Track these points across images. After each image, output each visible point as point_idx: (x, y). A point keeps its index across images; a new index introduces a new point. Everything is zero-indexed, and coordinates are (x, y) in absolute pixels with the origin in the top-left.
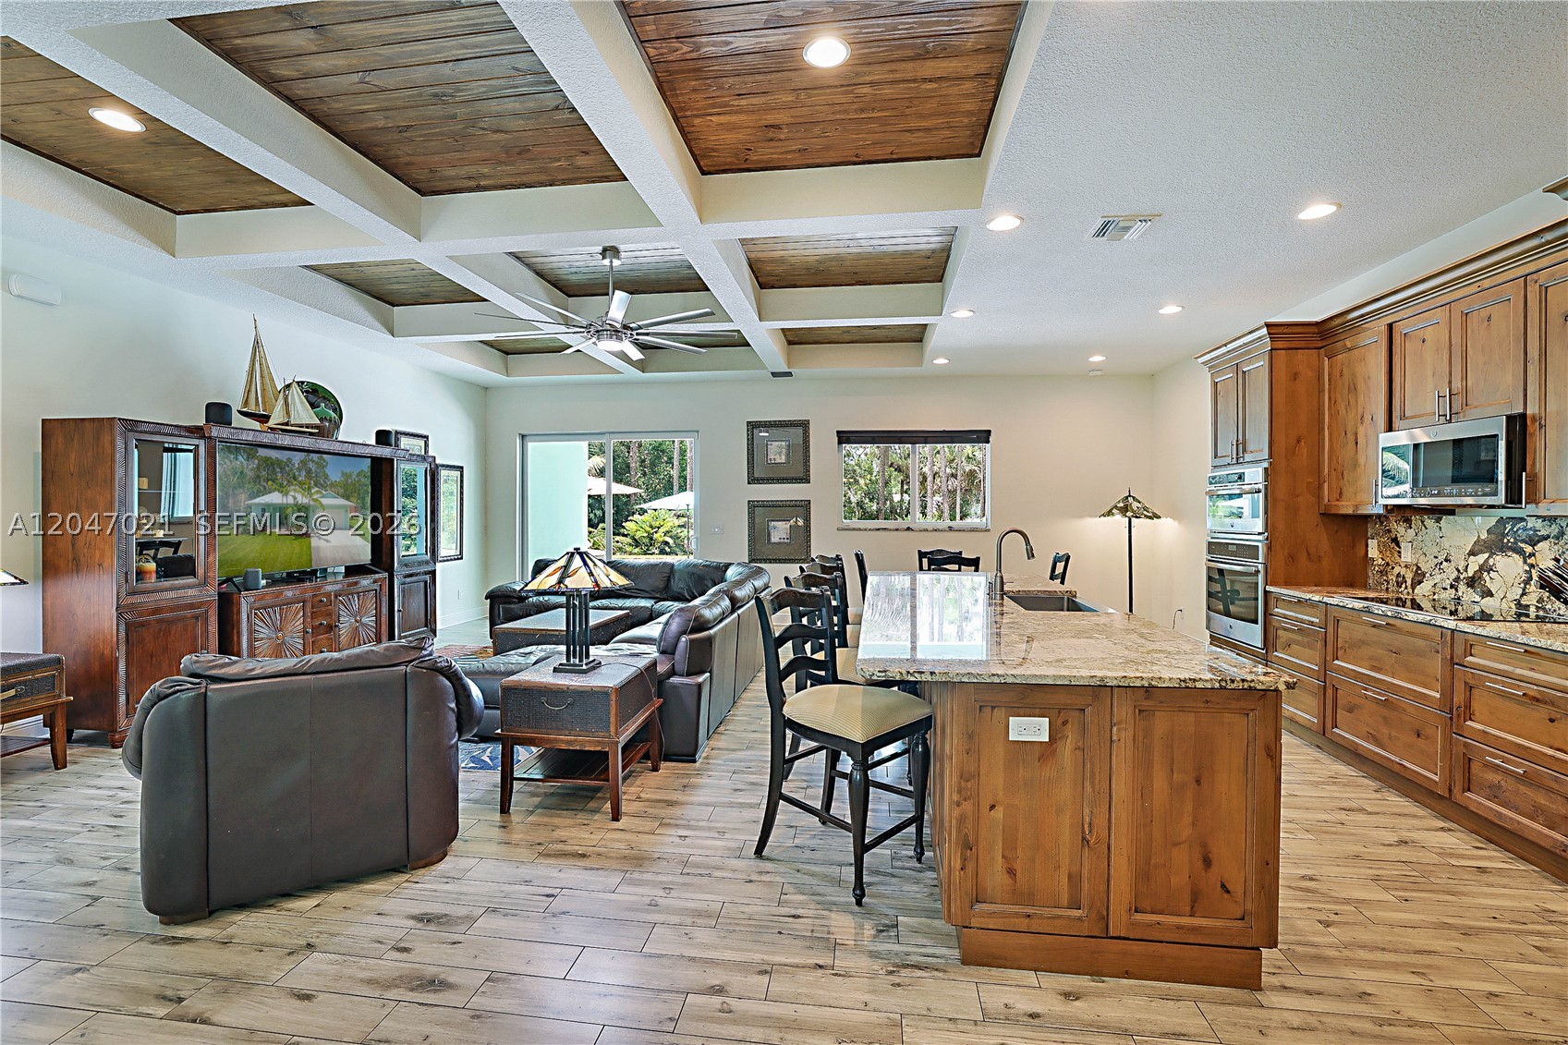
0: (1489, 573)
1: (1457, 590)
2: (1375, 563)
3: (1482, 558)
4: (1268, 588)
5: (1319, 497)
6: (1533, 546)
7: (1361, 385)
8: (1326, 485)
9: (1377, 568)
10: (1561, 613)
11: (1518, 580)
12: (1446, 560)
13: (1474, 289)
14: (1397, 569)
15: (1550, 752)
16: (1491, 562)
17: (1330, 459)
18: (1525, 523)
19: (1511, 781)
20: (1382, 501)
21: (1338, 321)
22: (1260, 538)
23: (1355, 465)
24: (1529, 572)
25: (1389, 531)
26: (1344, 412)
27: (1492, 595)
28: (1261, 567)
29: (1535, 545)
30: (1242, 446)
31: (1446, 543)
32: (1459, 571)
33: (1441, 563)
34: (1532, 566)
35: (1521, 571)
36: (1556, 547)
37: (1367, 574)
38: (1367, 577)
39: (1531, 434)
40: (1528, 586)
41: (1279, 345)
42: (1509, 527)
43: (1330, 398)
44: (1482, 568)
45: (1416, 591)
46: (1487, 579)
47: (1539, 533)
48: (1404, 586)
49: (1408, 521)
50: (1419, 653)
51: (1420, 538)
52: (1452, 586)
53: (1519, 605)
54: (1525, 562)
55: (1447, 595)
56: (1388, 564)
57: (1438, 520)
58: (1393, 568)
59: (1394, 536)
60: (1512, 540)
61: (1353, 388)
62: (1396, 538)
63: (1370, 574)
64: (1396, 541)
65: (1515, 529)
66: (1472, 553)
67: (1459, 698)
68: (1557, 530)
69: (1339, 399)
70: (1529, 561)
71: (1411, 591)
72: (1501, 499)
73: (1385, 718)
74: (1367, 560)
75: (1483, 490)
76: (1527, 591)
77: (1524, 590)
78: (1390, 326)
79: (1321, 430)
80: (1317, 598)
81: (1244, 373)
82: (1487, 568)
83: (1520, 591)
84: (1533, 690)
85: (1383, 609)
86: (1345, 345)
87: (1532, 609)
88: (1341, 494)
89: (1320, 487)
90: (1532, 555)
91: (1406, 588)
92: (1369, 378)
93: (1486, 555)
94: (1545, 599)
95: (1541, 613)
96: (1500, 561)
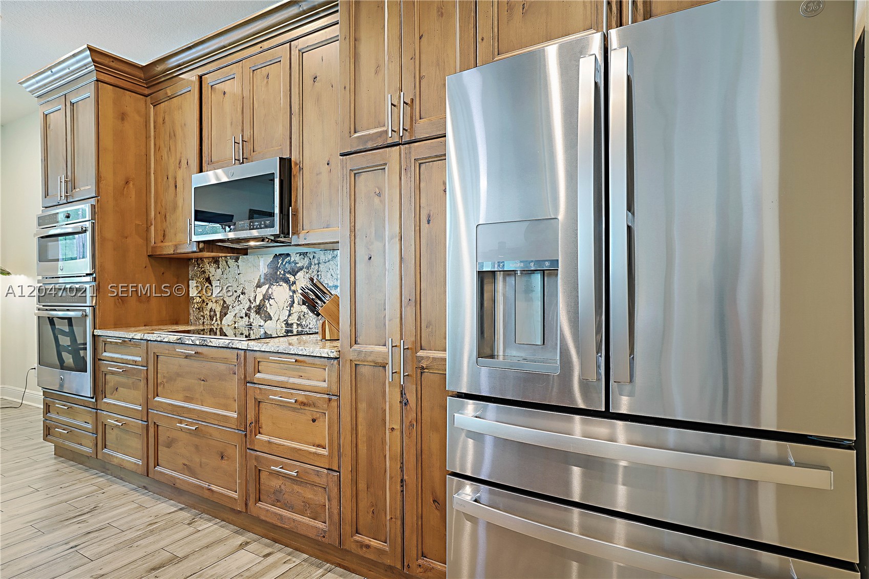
0: (269, 301)
1: (249, 317)
2: (195, 301)
3: (264, 289)
4: (97, 332)
5: (147, 240)
6: (294, 276)
7: (179, 132)
8: (153, 228)
9: (196, 305)
10: (311, 327)
11: (287, 304)
12: (242, 294)
13: (257, 49)
14: (210, 305)
15: (313, 449)
16: (270, 291)
17: (156, 202)
18: (289, 258)
19: (288, 483)
20: (195, 238)
21: (160, 68)
22: (88, 279)
23: (175, 207)
24: (292, 297)
25: (204, 272)
26: (166, 156)
27: (270, 318)
28: (89, 311)
29: (296, 274)
30: (71, 184)
31: (242, 279)
32: (250, 300)
33: (239, 296)
34: (294, 292)
35: (288, 297)
36: (307, 275)
37: (189, 311)
38: (189, 314)
39: (294, 176)
40: (292, 308)
41: (103, 77)
42: (280, 261)
43: (155, 145)
44: (264, 297)
45: (223, 322)
46: (268, 305)
47: (298, 265)
48: (215, 319)
49: (216, 261)
50: (221, 377)
51: (225, 276)
52: (246, 315)
53: (287, 324)
54: (290, 289)
55: (244, 323)
56: (203, 301)
57: (237, 260)
58: (207, 304)
59: (207, 277)
60: (282, 272)
61: (173, 135)
62: (209, 277)
63: (191, 311)
64: (208, 280)
65: (284, 264)
66: (258, 285)
67: (251, 417)
68: (307, 262)
69: (162, 145)
70: (293, 288)
71: (219, 322)
72: (276, 230)
73: (197, 447)
74: (188, 299)
75: (265, 223)
76: (292, 312)
77: (290, 311)
78: (200, 77)
79: (148, 174)
80: (138, 336)
81: (72, 104)
82: (267, 297)
83: (288, 314)
84: (301, 396)
85: (193, 338)
86: (166, 93)
87: (295, 326)
88: (164, 236)
89: (148, 230)
90: (294, 283)
91: (216, 321)
92: (185, 125)
93: (267, 286)
94: (302, 317)
95: (300, 329)
96: (275, 290)
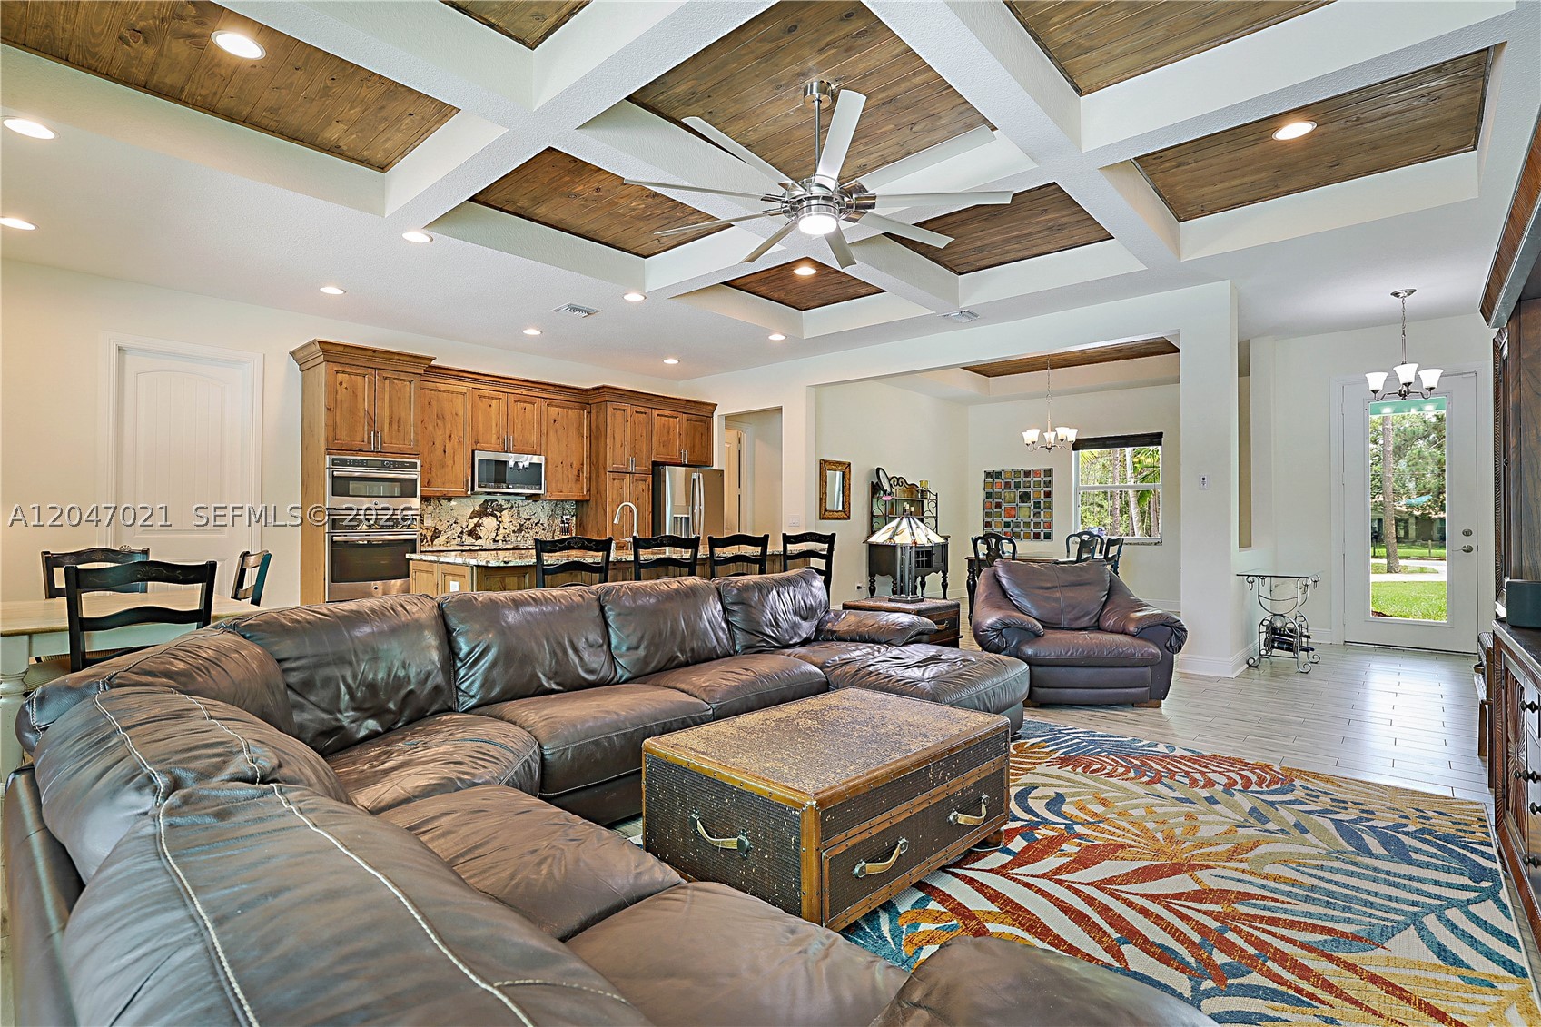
0: (479, 528)
3: (476, 520)
6: (501, 513)
7: (449, 417)
11: (494, 529)
12: (455, 523)
13: (520, 392)
16: (481, 522)
18: (497, 502)
21: (437, 370)
24: (499, 525)
27: (481, 538)
30: (381, 439)
31: (455, 513)
32: (462, 527)
33: (452, 524)
34: (500, 522)
35: (495, 525)
42: (490, 504)
44: (476, 525)
47: (503, 507)
49: (428, 501)
51: (437, 511)
52: (459, 537)
54: (497, 520)
55: (456, 542)
60: (491, 511)
61: (441, 416)
65: (493, 505)
66: (471, 518)
70: (499, 520)
77: (497, 533)
78: (473, 389)
81: (384, 379)
82: (478, 525)
86: (437, 387)
88: (428, 483)
90: (500, 517)
93: (478, 518)
96: (485, 521)
